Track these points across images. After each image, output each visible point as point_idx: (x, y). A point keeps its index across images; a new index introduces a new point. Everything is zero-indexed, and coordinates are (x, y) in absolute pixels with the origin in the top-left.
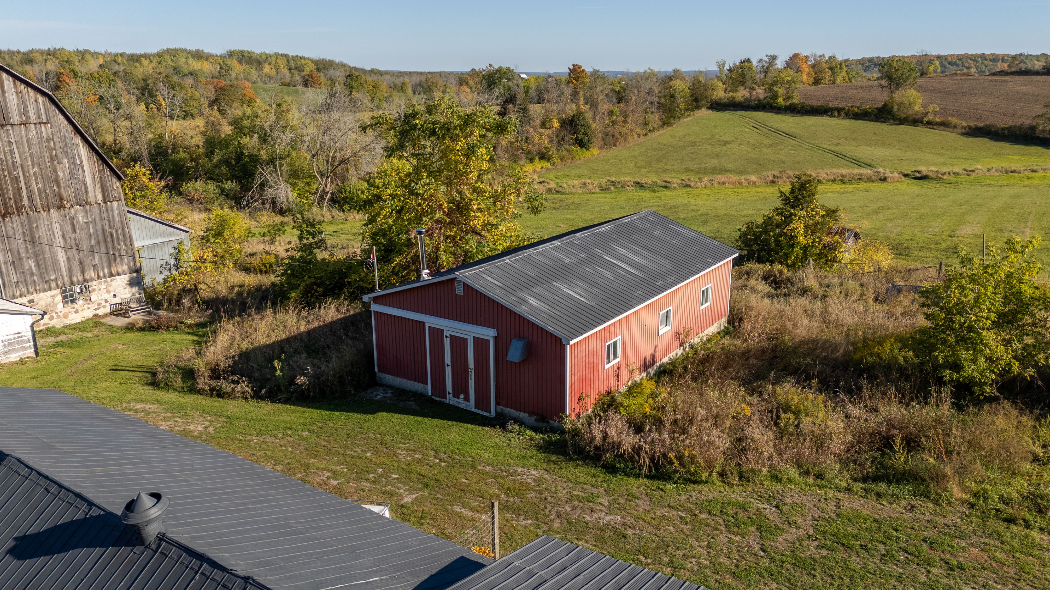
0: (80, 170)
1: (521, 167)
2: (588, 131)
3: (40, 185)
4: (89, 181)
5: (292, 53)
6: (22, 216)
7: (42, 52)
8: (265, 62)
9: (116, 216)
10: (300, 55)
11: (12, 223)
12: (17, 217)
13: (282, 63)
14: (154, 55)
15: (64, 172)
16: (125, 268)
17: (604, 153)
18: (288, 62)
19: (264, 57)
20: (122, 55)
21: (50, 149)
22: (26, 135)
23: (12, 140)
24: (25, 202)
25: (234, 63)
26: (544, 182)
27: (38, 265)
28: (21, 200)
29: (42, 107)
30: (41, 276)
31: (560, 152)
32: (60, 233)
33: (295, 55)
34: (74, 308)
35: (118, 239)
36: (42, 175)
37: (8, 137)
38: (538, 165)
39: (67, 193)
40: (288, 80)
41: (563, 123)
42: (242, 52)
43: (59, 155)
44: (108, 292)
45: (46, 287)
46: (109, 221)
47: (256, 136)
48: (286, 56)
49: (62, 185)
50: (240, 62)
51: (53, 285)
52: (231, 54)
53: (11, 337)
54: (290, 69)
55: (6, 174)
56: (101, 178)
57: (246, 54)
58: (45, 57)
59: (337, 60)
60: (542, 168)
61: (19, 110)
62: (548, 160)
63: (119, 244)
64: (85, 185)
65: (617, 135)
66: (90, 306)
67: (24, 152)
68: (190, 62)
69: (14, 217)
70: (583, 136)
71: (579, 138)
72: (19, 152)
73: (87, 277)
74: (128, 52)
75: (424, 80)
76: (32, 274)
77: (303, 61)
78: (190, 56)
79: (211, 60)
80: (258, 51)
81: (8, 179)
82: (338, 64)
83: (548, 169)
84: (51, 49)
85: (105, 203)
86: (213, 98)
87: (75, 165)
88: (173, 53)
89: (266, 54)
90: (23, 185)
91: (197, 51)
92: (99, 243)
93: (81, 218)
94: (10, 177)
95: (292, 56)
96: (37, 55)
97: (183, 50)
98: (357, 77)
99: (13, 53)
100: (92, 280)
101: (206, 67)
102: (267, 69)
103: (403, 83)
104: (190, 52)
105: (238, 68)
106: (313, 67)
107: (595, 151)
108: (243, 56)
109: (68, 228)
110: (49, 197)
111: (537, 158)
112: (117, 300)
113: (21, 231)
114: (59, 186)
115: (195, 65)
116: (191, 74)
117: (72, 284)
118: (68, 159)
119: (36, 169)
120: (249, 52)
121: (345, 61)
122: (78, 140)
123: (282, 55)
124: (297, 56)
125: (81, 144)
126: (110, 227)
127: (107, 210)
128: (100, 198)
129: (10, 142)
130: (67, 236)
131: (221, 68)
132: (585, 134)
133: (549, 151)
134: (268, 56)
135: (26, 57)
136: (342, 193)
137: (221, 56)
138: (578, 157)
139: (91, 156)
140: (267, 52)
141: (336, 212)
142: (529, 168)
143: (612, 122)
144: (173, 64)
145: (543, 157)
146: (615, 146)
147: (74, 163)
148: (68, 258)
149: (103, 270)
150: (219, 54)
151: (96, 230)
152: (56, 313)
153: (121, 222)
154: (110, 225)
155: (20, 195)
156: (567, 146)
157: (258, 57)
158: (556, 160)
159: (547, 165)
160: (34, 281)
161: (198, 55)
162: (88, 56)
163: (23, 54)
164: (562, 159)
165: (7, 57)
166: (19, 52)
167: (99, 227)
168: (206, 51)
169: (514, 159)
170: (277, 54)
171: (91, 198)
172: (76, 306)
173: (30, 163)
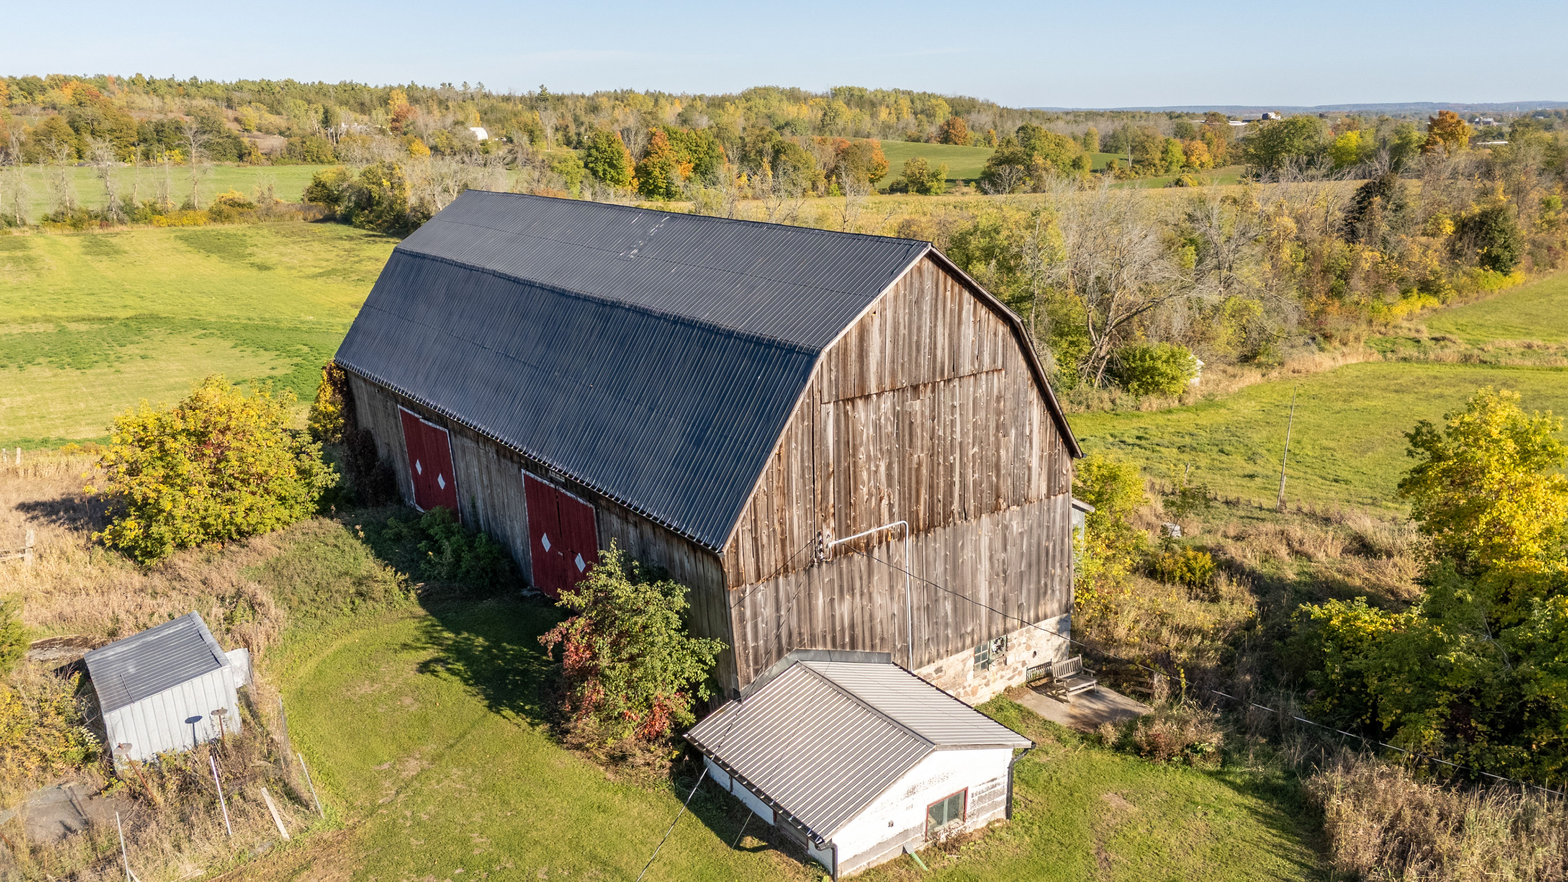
0: (1028, 444)
1: (1389, 305)
2: (1511, 241)
3: (976, 475)
4: (1035, 463)
5: (917, 89)
6: (947, 529)
7: (608, 95)
8: (881, 104)
9: (1058, 518)
10: (929, 92)
11: (935, 541)
12: (942, 530)
13: (905, 103)
14: (738, 98)
15: (1007, 451)
16: (1056, 606)
17: (1535, 281)
18: (912, 102)
19: (880, 96)
20: (701, 98)
21: (999, 413)
22: (974, 392)
23: (956, 403)
24: (956, 507)
25: (839, 104)
26: (1444, 339)
27: (955, 609)
28: (952, 503)
29: (1000, 344)
30: (957, 628)
31: (1455, 279)
32: (988, 554)
33: (921, 91)
34: (985, 678)
35: (1054, 556)
36: (981, 459)
37: (952, 400)
38: (1418, 303)
39: (1006, 487)
40: (913, 130)
41: (1462, 227)
42: (850, 89)
43: (1008, 422)
44: (1028, 648)
45: (960, 645)
46: (1048, 527)
47: (994, 262)
48: (909, 93)
49: (1003, 472)
50: (848, 104)
51: (968, 641)
52: (836, 93)
53: (983, 787)
54: (915, 114)
55: (941, 461)
56: (1050, 455)
57: (856, 93)
58: (612, 103)
59: (981, 97)
60: (1423, 307)
61: (972, 352)
62: (1436, 293)
63: (1054, 568)
64: (1030, 469)
65: (1558, 246)
66: (1003, 673)
67: (968, 422)
68: (785, 108)
69: (939, 530)
70: (1500, 251)
71: (1494, 253)
72: (961, 422)
73: (1009, 625)
74: (709, 93)
75: (1119, 128)
76: (947, 625)
77: (933, 101)
78: (784, 98)
79: (811, 103)
80: (871, 88)
81: (941, 468)
82: (982, 104)
83: (1435, 310)
84: (619, 91)
85: (1048, 497)
86: (832, 165)
87: (1024, 438)
88: (764, 93)
89: (882, 92)
90: (957, 479)
91: (792, 90)
92: (1030, 566)
93: (1016, 527)
94: (944, 465)
95: (918, 94)
96: (605, 99)
97: (776, 89)
98: (1034, 130)
99: (577, 97)
100: (1014, 629)
101: (805, 113)
102: (883, 114)
103: (1087, 134)
104: (782, 92)
105: (847, 115)
106: (947, 108)
107: (1518, 276)
108: (852, 95)
109: (998, 544)
110: (984, 495)
111: (1415, 290)
112: (1037, 661)
113: (943, 554)
114: (998, 476)
115: (790, 111)
116: (787, 124)
117: (990, 637)
118: (1017, 428)
119: (976, 449)
120: (860, 90)
121: (992, 100)
122: (1033, 395)
123: (903, 93)
124: (924, 93)
125: (1035, 401)
126: (1048, 539)
127: (1049, 509)
128: (1044, 490)
129: (954, 407)
130: (995, 557)
131: (825, 114)
132: (1506, 247)
133: (1439, 278)
134: (885, 95)
135: (590, 102)
136: (1127, 360)
137: (822, 97)
138: (1487, 287)
139: (1043, 419)
140: (885, 89)
141: (1118, 394)
142: (1401, 309)
143: (1549, 222)
144: (766, 111)
145: (1426, 287)
146: (1553, 266)
147: (1022, 433)
148: (991, 595)
149: (1029, 612)
150: (820, 93)
151: (1030, 545)
152: (964, 688)
153: (1063, 528)
154: (1048, 536)
155: (952, 496)
156: (1467, 268)
157: (872, 96)
158: (1452, 295)
159: (1433, 302)
160: (947, 636)
161: (794, 96)
162: (662, 101)
163: (588, 98)
164: (1459, 292)
165: (570, 103)
166: (583, 96)
167: (1034, 541)
168: (803, 89)
169: (1379, 290)
170: (896, 91)
171: (1033, 494)
172: (987, 673)
173: (971, 441)
